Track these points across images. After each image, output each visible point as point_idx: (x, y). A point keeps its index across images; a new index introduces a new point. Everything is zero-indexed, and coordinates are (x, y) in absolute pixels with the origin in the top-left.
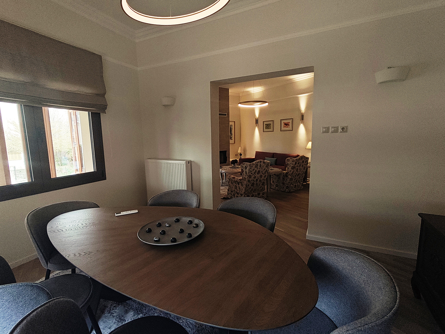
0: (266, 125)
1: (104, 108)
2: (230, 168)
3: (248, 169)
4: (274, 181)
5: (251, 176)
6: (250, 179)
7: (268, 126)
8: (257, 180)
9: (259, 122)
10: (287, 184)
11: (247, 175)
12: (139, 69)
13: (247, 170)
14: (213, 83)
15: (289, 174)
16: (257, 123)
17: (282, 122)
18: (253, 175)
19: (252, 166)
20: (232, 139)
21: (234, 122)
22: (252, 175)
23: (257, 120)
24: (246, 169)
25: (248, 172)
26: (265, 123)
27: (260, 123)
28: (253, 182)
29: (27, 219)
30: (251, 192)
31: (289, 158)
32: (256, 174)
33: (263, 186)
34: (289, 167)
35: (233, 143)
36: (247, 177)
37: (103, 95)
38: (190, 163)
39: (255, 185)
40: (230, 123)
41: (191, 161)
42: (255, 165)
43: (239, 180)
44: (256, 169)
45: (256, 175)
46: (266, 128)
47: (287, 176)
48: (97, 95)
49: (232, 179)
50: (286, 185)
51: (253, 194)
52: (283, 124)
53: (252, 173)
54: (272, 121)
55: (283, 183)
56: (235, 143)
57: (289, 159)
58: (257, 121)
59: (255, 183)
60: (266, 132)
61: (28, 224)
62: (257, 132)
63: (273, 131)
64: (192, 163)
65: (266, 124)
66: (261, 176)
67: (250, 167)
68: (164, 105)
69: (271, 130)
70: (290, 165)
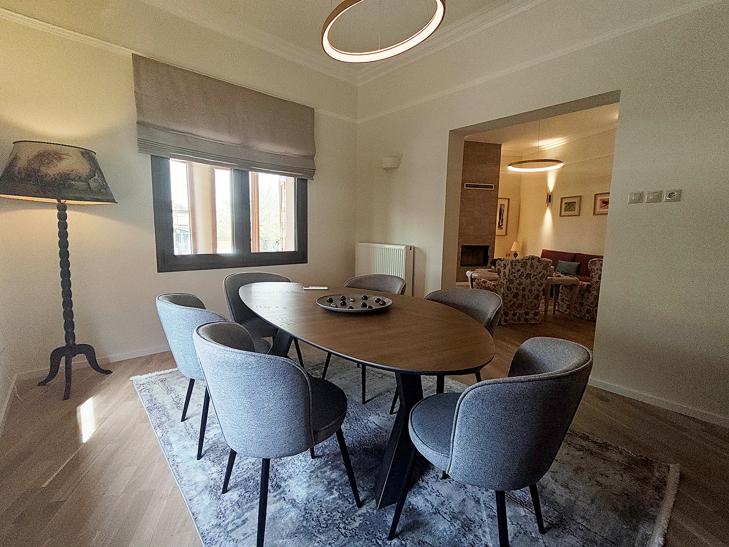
0: (566, 205)
1: (312, 173)
2: (489, 271)
3: (508, 268)
4: (563, 299)
5: (512, 280)
6: (511, 286)
7: (570, 206)
8: (524, 289)
9: (554, 199)
10: (589, 306)
11: (506, 279)
12: (359, 122)
13: (507, 271)
14: (455, 134)
15: (594, 288)
16: (550, 201)
17: (599, 198)
18: (517, 279)
19: (516, 265)
20: (502, 228)
21: (509, 199)
22: (514, 279)
23: (550, 196)
24: (505, 268)
25: (507, 274)
26: (565, 201)
27: (556, 201)
28: (516, 291)
29: (225, 282)
30: (513, 308)
31: (594, 259)
32: (523, 278)
33: (535, 301)
34: (595, 275)
35: (504, 234)
36: (506, 282)
37: (312, 157)
38: (412, 250)
39: (520, 297)
40: (500, 202)
41: (414, 248)
42: (521, 263)
43: (493, 286)
44: (522, 270)
45: (523, 280)
46: (566, 210)
47: (589, 292)
48: (305, 157)
49: (482, 283)
50: (587, 308)
51: (515, 312)
52: (599, 203)
53: (515, 276)
54: (578, 196)
55: (581, 304)
56: (506, 235)
57: (595, 261)
58: (550, 198)
59: (521, 293)
60: (564, 216)
61: (225, 285)
62: (548, 216)
63: (579, 215)
64: (416, 250)
65: (566, 203)
66: (532, 284)
67: (512, 265)
68: (384, 169)
69: (576, 212)
70: (596, 272)
